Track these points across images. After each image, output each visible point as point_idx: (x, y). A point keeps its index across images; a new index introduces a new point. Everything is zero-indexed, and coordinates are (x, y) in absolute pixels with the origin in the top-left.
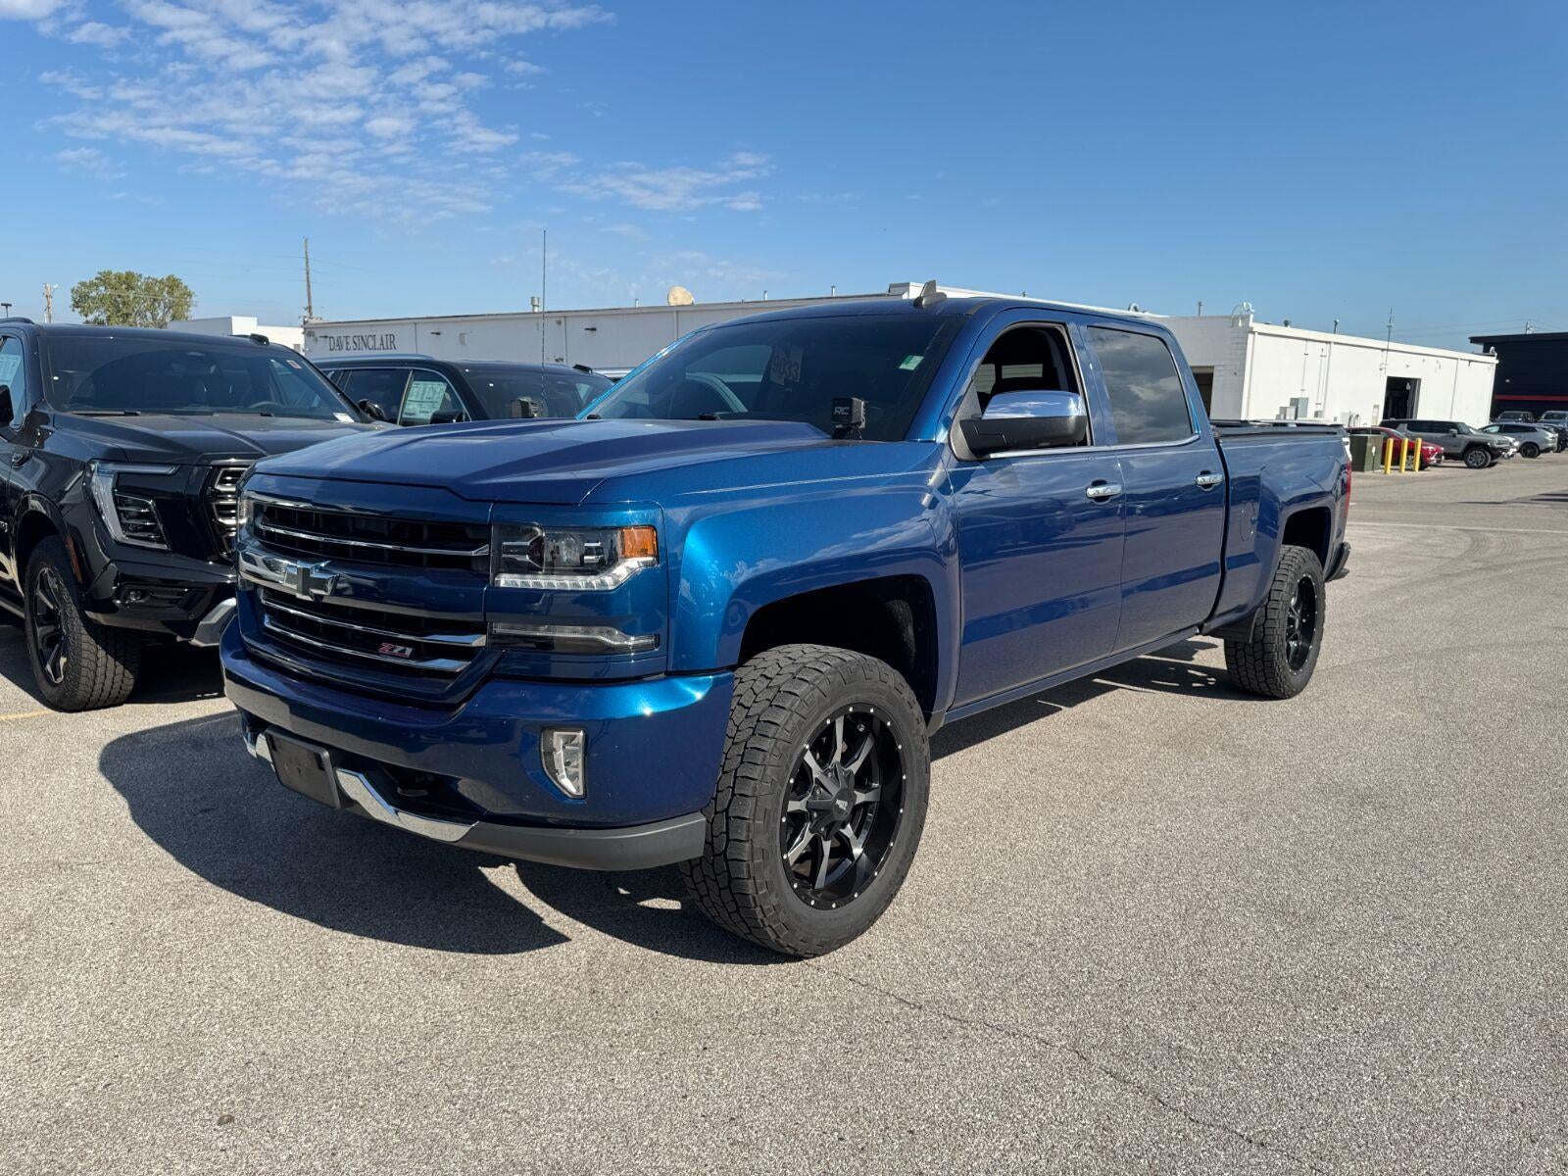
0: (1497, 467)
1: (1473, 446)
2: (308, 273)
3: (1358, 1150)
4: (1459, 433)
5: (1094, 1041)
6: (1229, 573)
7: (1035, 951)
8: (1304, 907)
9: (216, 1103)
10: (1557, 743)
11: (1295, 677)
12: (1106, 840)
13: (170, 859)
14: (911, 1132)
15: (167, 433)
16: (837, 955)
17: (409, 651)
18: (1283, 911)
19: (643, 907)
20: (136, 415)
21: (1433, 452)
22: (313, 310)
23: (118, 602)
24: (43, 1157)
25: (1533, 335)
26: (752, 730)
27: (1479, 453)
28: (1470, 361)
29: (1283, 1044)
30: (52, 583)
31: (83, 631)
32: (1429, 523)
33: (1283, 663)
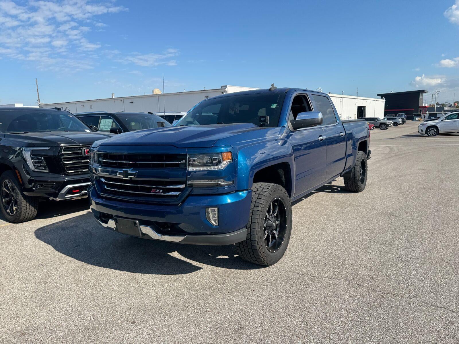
0: (388, 129)
1: (382, 124)
2: (38, 89)
3: (424, 295)
4: (378, 120)
5: (351, 278)
6: (347, 158)
7: (326, 259)
8: (388, 242)
9: (128, 319)
10: (431, 197)
11: (362, 186)
12: (331, 231)
13: (75, 260)
14: (317, 304)
15: (45, 138)
16: (276, 264)
17: (161, 191)
18: (382, 243)
19: (218, 258)
20: (28, 133)
21: (372, 126)
22: (40, 100)
23: (34, 188)
24: (87, 338)
25: (393, 93)
26: (254, 206)
27: (383, 126)
28: (378, 101)
29: (397, 274)
30: (9, 185)
31: (22, 198)
32: (377, 145)
33: (359, 182)
